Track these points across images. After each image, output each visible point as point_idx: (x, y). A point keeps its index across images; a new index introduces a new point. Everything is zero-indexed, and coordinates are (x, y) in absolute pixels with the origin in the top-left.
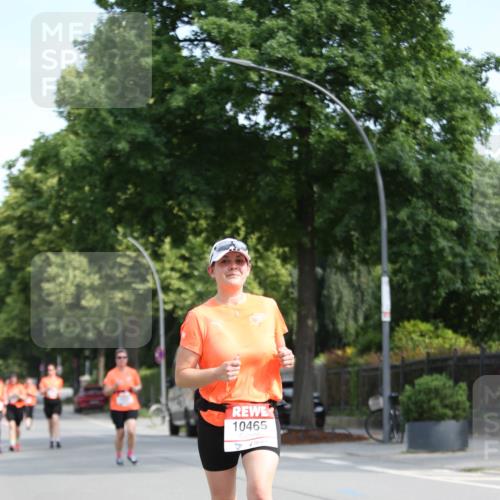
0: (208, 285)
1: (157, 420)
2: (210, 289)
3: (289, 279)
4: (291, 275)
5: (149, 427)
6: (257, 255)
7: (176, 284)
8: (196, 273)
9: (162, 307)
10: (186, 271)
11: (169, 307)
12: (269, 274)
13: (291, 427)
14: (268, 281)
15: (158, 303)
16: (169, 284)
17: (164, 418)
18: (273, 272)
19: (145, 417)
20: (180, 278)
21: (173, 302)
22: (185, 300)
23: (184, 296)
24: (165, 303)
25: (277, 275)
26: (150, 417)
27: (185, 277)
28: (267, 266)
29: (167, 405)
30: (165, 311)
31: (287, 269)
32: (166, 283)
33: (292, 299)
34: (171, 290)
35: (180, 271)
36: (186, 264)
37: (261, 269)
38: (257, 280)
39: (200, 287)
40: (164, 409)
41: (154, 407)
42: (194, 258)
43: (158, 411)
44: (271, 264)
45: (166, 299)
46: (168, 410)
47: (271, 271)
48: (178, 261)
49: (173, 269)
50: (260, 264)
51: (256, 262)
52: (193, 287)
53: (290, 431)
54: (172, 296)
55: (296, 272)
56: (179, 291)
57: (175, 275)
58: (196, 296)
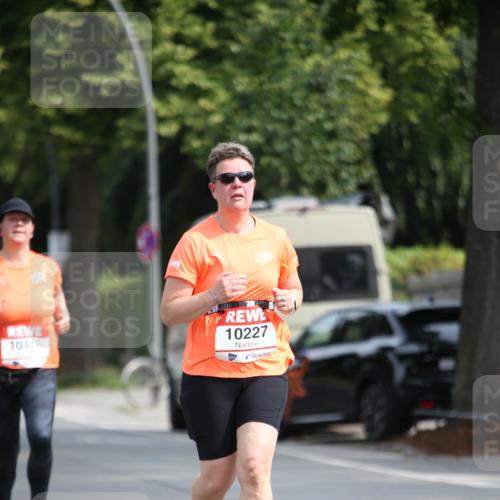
0: (263, 78)
1: (142, 395)
2: (267, 86)
3: (455, 62)
4: (458, 52)
5: (123, 410)
6: (382, 5)
7: (187, 74)
8: (234, 48)
9: (153, 129)
10: (211, 43)
11: (170, 129)
12: (408, 49)
13: (453, 414)
14: (404, 69)
15: (143, 119)
16: (171, 75)
17: (156, 390)
18: (418, 46)
19: (111, 387)
20: (193, 62)
21: (178, 117)
22: (208, 113)
23: (204, 103)
24: (160, 120)
25: (426, 54)
26: (124, 388)
27: (207, 58)
28: (402, 31)
29: (164, 360)
30: (160, 139)
31: (448, 38)
32: (162, 71)
33: (461, 111)
34: (175, 90)
35: (194, 43)
36: (211, 26)
37: (388, 40)
38: (379, 65)
39: (243, 83)
40: (157, 368)
41: (133, 365)
42: (230, 13)
43: (144, 374)
44: (412, 26)
45: (163, 112)
46: (168, 371)
47: (412, 44)
48: (190, 18)
49: (178, 39)
50: (389, 28)
51: (381, 23)
52: (227, 82)
53: (451, 422)
54: (177, 103)
55: (470, 46)
56: (194, 93)
57: (184, 53)
58: (234, 105)
